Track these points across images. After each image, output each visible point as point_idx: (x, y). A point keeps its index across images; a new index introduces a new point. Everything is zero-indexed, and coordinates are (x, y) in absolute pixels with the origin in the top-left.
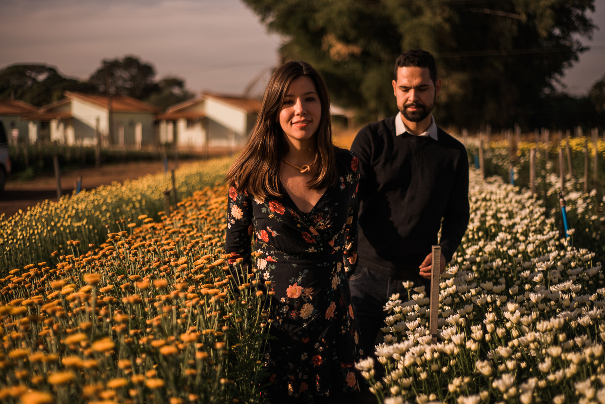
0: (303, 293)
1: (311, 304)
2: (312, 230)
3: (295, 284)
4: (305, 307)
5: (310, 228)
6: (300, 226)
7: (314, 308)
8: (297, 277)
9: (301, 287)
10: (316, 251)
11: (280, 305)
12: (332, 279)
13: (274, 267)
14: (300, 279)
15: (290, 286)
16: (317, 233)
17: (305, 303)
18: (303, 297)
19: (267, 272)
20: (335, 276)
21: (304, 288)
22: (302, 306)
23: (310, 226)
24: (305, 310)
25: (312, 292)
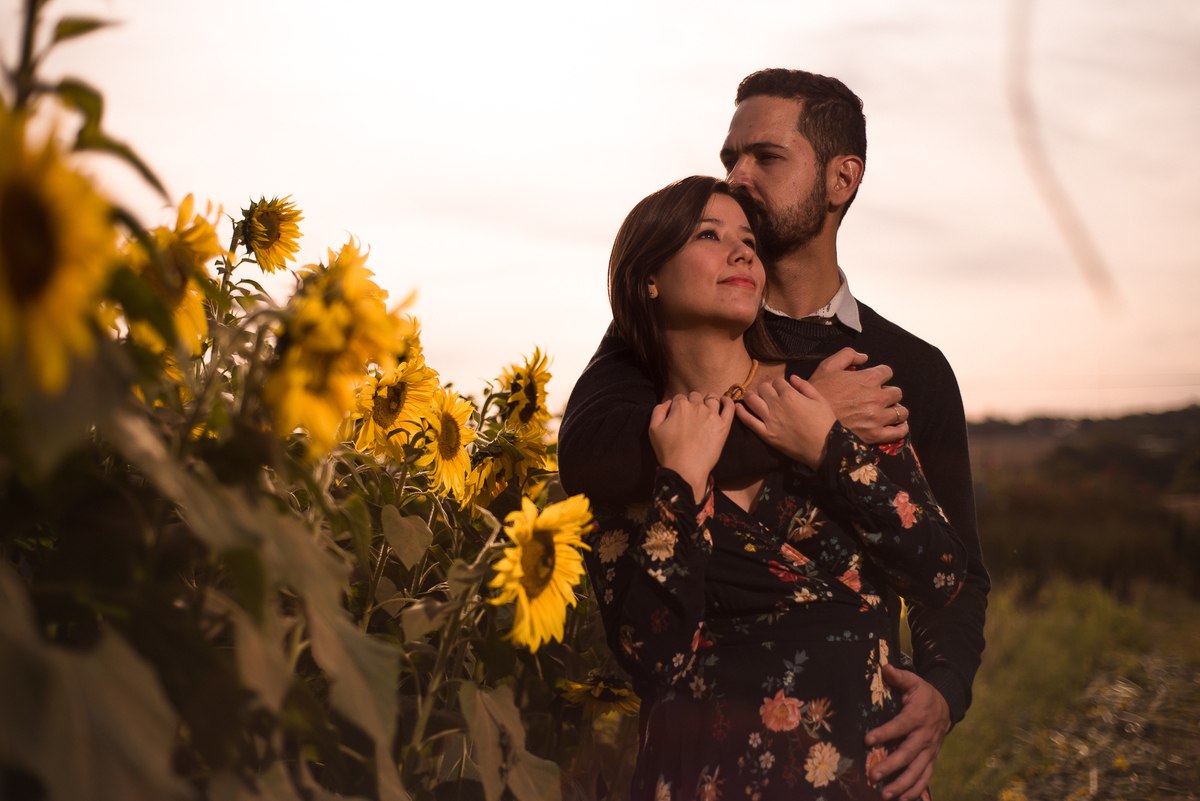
0: (804, 715)
1: (829, 745)
2: (790, 552)
3: (778, 695)
4: (817, 754)
5: (783, 548)
6: (753, 549)
7: (841, 755)
8: (782, 675)
9: (796, 700)
10: (814, 597)
11: (748, 755)
12: (871, 678)
13: (712, 661)
14: (789, 679)
15: (766, 700)
16: (805, 558)
17: (814, 742)
18: (806, 727)
19: (696, 678)
20: (876, 671)
21: (806, 703)
22: (808, 752)
23: (780, 543)
24: (816, 761)
25: (827, 712)
